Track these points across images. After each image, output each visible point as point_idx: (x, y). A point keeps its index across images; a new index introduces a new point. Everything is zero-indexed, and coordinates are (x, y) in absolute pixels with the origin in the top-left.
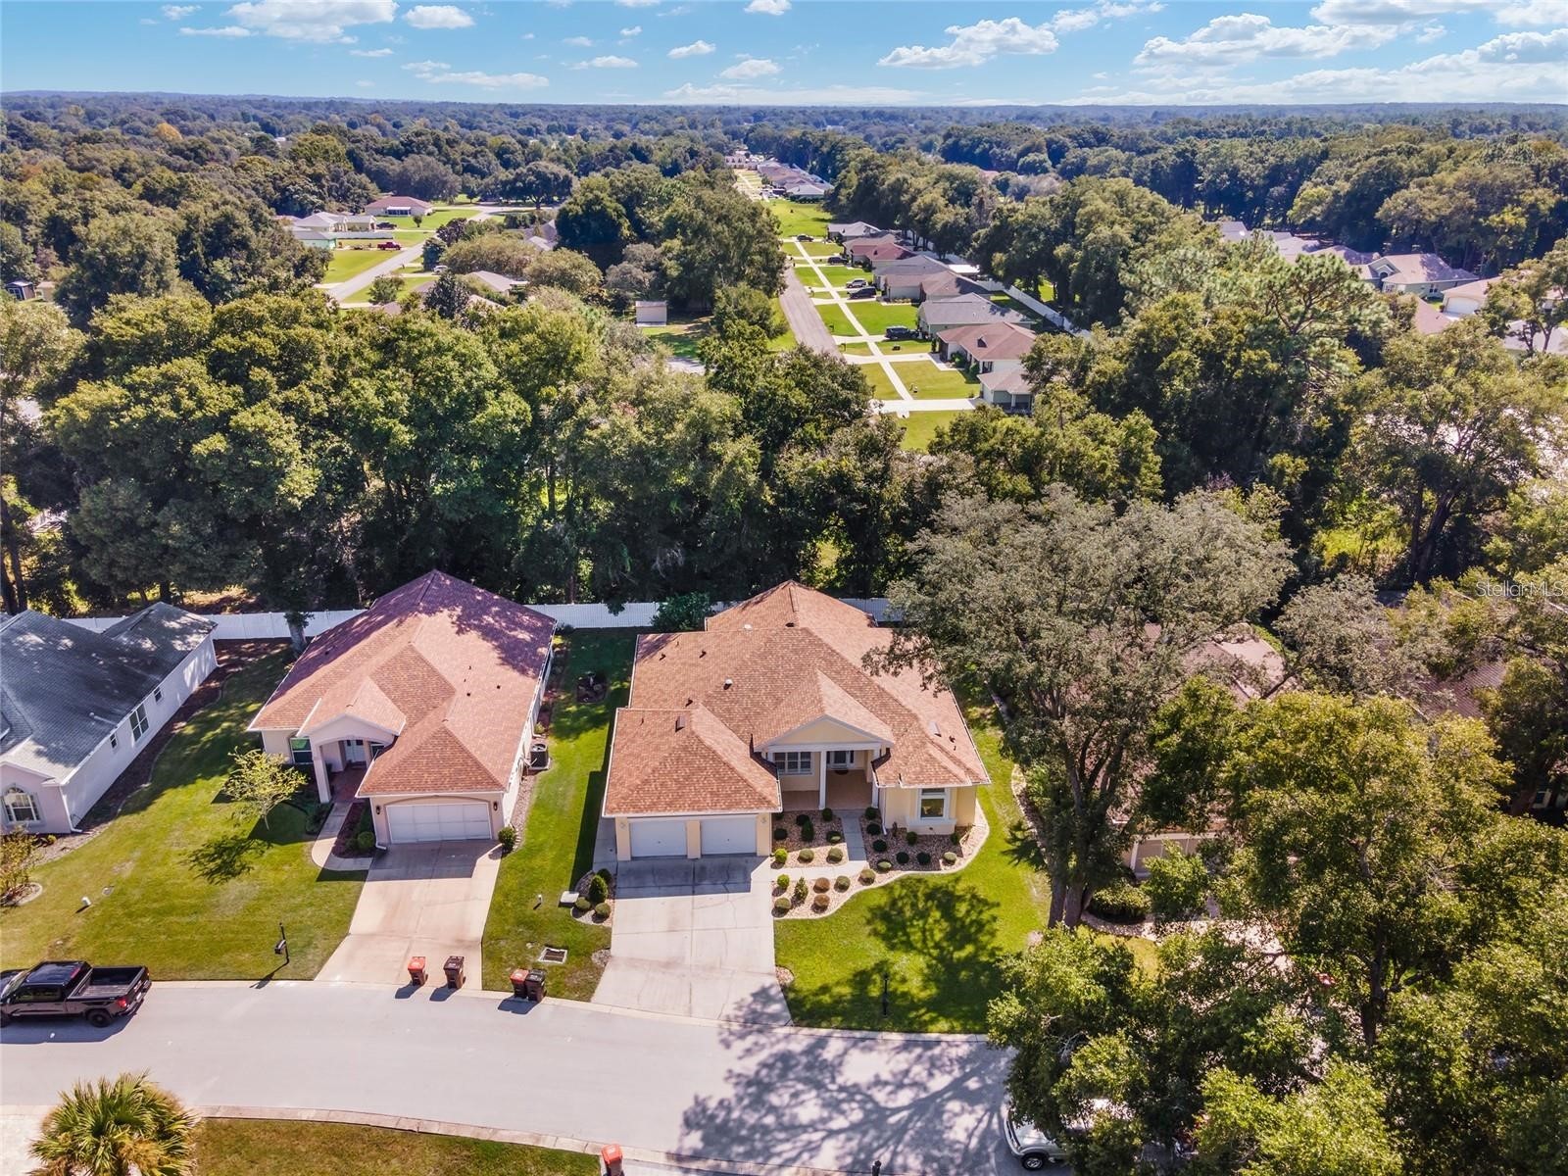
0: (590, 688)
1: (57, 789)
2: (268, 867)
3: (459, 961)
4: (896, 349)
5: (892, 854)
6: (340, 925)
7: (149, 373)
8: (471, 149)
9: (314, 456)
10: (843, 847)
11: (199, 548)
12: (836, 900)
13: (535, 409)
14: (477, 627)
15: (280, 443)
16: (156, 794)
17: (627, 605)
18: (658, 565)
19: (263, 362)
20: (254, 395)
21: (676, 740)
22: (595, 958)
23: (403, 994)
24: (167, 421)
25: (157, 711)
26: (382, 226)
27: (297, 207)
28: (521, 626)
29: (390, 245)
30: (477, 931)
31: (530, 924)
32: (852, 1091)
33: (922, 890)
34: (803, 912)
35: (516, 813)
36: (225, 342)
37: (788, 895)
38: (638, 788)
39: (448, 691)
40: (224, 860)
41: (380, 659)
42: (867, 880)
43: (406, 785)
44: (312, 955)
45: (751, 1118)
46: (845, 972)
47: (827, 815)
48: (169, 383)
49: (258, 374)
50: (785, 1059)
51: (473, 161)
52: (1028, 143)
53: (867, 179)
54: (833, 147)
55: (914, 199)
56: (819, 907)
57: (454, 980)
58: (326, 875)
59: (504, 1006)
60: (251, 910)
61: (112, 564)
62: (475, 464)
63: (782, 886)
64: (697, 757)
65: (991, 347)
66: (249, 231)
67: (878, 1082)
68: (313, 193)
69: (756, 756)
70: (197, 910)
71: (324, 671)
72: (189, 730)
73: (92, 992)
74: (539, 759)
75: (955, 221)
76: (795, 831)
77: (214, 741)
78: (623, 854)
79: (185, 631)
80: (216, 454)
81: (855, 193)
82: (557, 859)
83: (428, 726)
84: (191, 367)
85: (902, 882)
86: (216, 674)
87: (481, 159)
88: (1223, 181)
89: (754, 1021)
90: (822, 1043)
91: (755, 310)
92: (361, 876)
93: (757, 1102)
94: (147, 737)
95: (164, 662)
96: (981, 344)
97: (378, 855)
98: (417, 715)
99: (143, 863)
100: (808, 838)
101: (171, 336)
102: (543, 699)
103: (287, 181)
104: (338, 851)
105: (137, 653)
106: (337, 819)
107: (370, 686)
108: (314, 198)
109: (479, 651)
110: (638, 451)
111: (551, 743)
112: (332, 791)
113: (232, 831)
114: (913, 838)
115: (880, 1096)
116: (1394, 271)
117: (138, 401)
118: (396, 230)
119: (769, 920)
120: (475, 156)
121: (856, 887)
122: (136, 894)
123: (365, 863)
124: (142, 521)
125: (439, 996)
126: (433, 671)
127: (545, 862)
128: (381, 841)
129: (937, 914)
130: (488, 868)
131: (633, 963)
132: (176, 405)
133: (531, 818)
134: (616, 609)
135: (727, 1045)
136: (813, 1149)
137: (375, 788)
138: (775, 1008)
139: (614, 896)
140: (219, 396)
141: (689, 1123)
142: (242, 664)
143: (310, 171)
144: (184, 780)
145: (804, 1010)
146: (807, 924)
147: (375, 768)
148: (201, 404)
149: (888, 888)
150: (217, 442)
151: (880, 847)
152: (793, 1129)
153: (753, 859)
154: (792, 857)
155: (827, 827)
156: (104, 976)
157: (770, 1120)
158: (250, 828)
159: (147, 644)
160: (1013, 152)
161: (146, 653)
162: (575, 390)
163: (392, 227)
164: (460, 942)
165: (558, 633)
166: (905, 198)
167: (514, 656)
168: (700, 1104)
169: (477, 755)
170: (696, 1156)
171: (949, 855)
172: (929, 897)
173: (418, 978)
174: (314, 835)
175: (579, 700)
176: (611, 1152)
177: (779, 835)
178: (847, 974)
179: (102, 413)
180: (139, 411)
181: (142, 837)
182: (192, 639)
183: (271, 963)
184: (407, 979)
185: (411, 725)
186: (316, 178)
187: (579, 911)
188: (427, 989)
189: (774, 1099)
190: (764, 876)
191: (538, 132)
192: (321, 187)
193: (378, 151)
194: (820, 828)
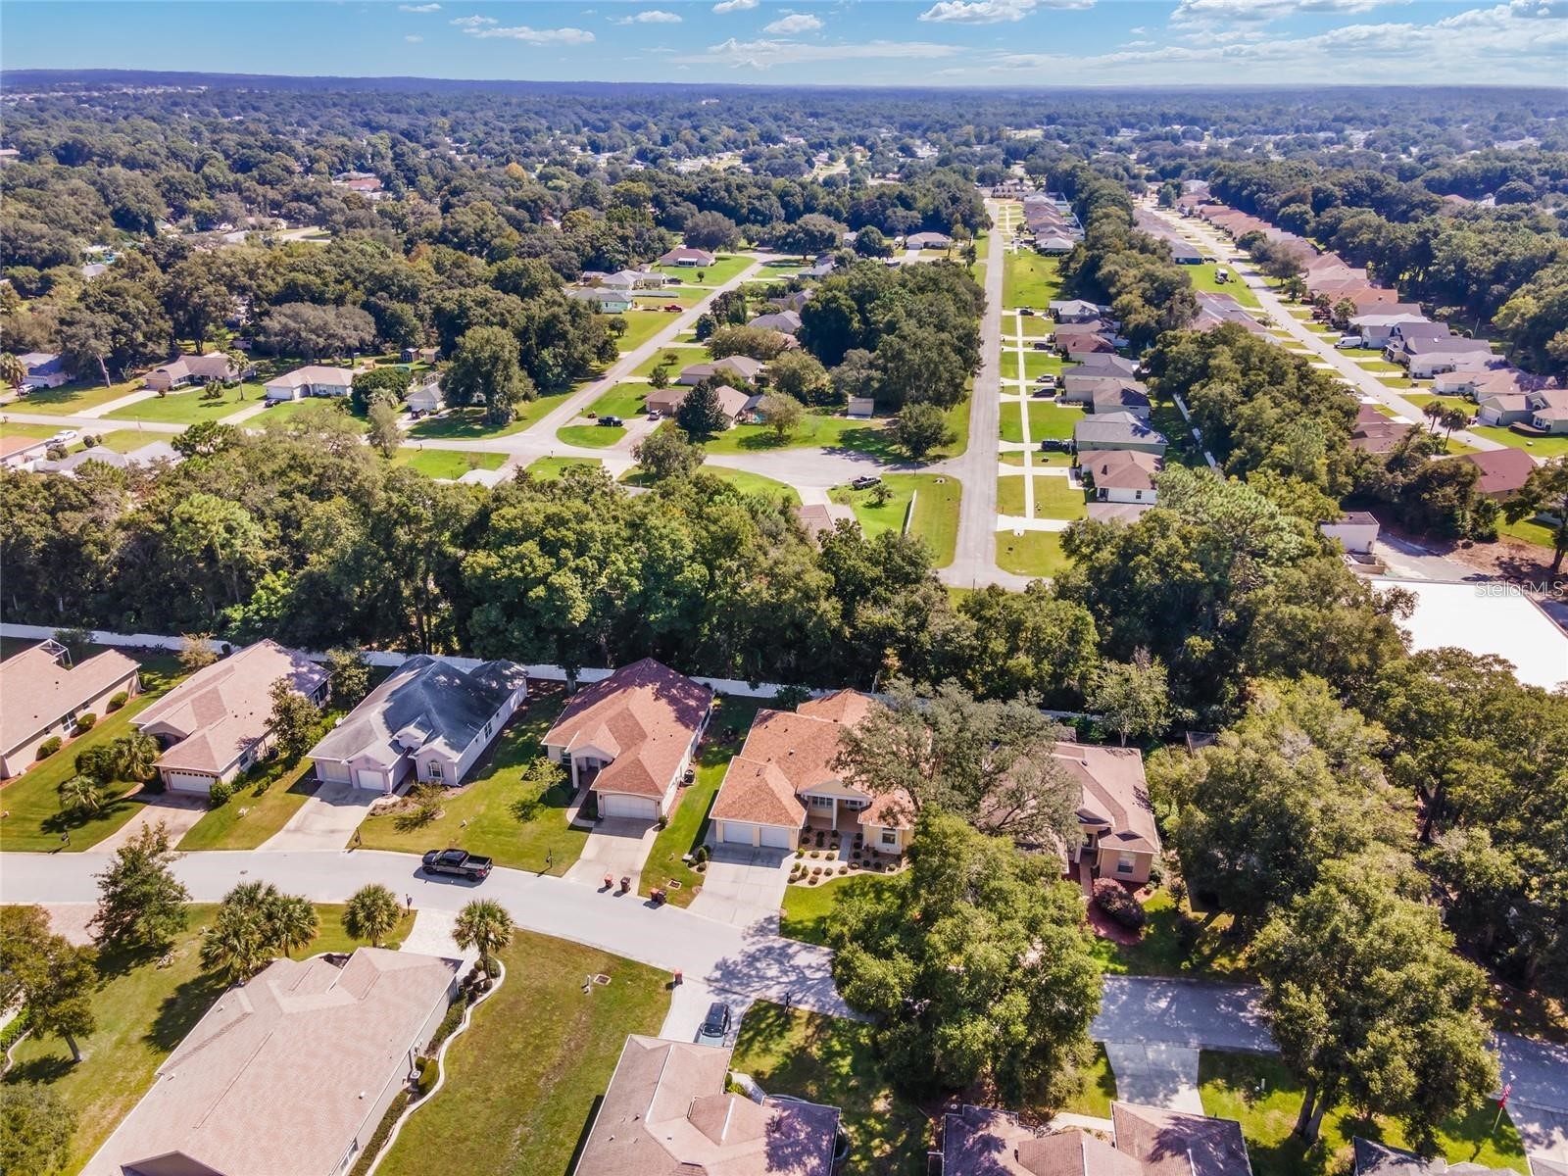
0: (727, 736)
1: (453, 764)
2: (545, 818)
3: (628, 880)
4: (1045, 461)
5: (862, 860)
6: (576, 853)
7: (511, 550)
8: (756, 191)
9: (587, 594)
10: (836, 853)
11: (527, 644)
12: (822, 879)
13: (712, 575)
14: (666, 697)
15: (571, 592)
16: (495, 770)
17: (762, 684)
18: (778, 665)
19: (567, 546)
20: (560, 564)
21: (755, 781)
22: (694, 889)
23: (601, 891)
24: (518, 578)
25: (496, 723)
26: (672, 281)
27: (607, 264)
28: (692, 696)
29: (674, 307)
30: (640, 866)
31: (666, 867)
32: (795, 968)
33: (871, 881)
34: (804, 883)
35: (671, 808)
36: (550, 533)
37: (798, 874)
38: (730, 805)
39: (643, 736)
40: (525, 811)
41: (611, 713)
42: (843, 872)
43: (615, 787)
44: (563, 866)
45: (745, 970)
46: (814, 916)
47: (835, 834)
48: (520, 557)
49: (565, 553)
50: (769, 950)
51: (757, 203)
52: (1292, 193)
53: (1092, 258)
54: (1091, 194)
55: (1119, 293)
56: (812, 882)
57: (625, 889)
58: (572, 827)
59: (646, 904)
60: (537, 839)
61: (485, 648)
62: (675, 602)
63: (797, 868)
64: (763, 793)
65: (1110, 475)
66: (568, 327)
67: (809, 967)
68: (621, 252)
69: (798, 796)
70: (512, 835)
71: (582, 714)
72: (511, 735)
73: (469, 865)
74: (689, 779)
75: (1147, 323)
76: (814, 840)
77: (523, 743)
78: (719, 838)
79: (514, 676)
80: (539, 598)
81: (1082, 268)
82: (686, 836)
83: (630, 755)
84: (530, 547)
85: (861, 876)
86: (526, 701)
87: (764, 203)
88: (1449, 272)
89: (762, 931)
90: (789, 945)
91: (930, 426)
92: (589, 830)
93: (750, 965)
94: (491, 736)
95: (502, 696)
96: (1105, 471)
97: (599, 820)
98: (626, 747)
99: (489, 807)
100: (820, 845)
101: (524, 528)
102: (700, 740)
103: (602, 241)
104: (579, 816)
105: (489, 689)
106: (580, 798)
107: (604, 728)
108: (621, 257)
109: (665, 710)
110: (765, 605)
111: (698, 770)
112: (580, 782)
113: (530, 797)
114: (876, 854)
115: (807, 972)
116: (1547, 405)
117: (505, 566)
118: (683, 285)
119: (785, 884)
120: (759, 198)
121: (836, 875)
122: (486, 823)
123: (591, 824)
124: (501, 628)
125: (617, 894)
126: (637, 724)
127: (679, 836)
128: (600, 813)
129: (872, 895)
130: (651, 835)
131: (712, 894)
132: (522, 569)
133: (678, 812)
134: (754, 686)
135: (744, 938)
136: (768, 987)
137: (600, 786)
138: (773, 926)
139: (710, 860)
140: (543, 564)
141: (717, 967)
142: (541, 696)
143: (620, 232)
144: (507, 765)
145: (786, 930)
146: (803, 889)
147: (602, 774)
148: (535, 570)
149: (852, 878)
150: (540, 591)
151: (857, 856)
152: (762, 978)
153: (787, 851)
154: (808, 854)
155: (833, 840)
156: (474, 859)
157: (753, 973)
158: (538, 797)
159: (494, 684)
160: (1275, 200)
161: (493, 689)
162: (734, 565)
163: (678, 282)
164: (632, 872)
165: (717, 696)
166: (1113, 290)
167: (685, 717)
168: (725, 961)
169: (652, 775)
170: (717, 980)
171: (892, 866)
172: (872, 886)
173: (609, 884)
174: (568, 805)
175: (720, 745)
176: (678, 972)
177: (804, 841)
178: (814, 917)
179: (487, 570)
180: (505, 572)
181: (488, 793)
182: (516, 682)
183: (545, 866)
184: (604, 885)
185: (622, 753)
186: (624, 239)
187: (691, 865)
188: (612, 891)
189: (758, 965)
190: (789, 862)
191: (829, 145)
192: (627, 246)
193: (679, 194)
194: (827, 840)
